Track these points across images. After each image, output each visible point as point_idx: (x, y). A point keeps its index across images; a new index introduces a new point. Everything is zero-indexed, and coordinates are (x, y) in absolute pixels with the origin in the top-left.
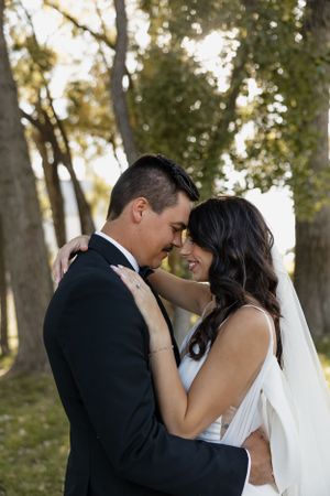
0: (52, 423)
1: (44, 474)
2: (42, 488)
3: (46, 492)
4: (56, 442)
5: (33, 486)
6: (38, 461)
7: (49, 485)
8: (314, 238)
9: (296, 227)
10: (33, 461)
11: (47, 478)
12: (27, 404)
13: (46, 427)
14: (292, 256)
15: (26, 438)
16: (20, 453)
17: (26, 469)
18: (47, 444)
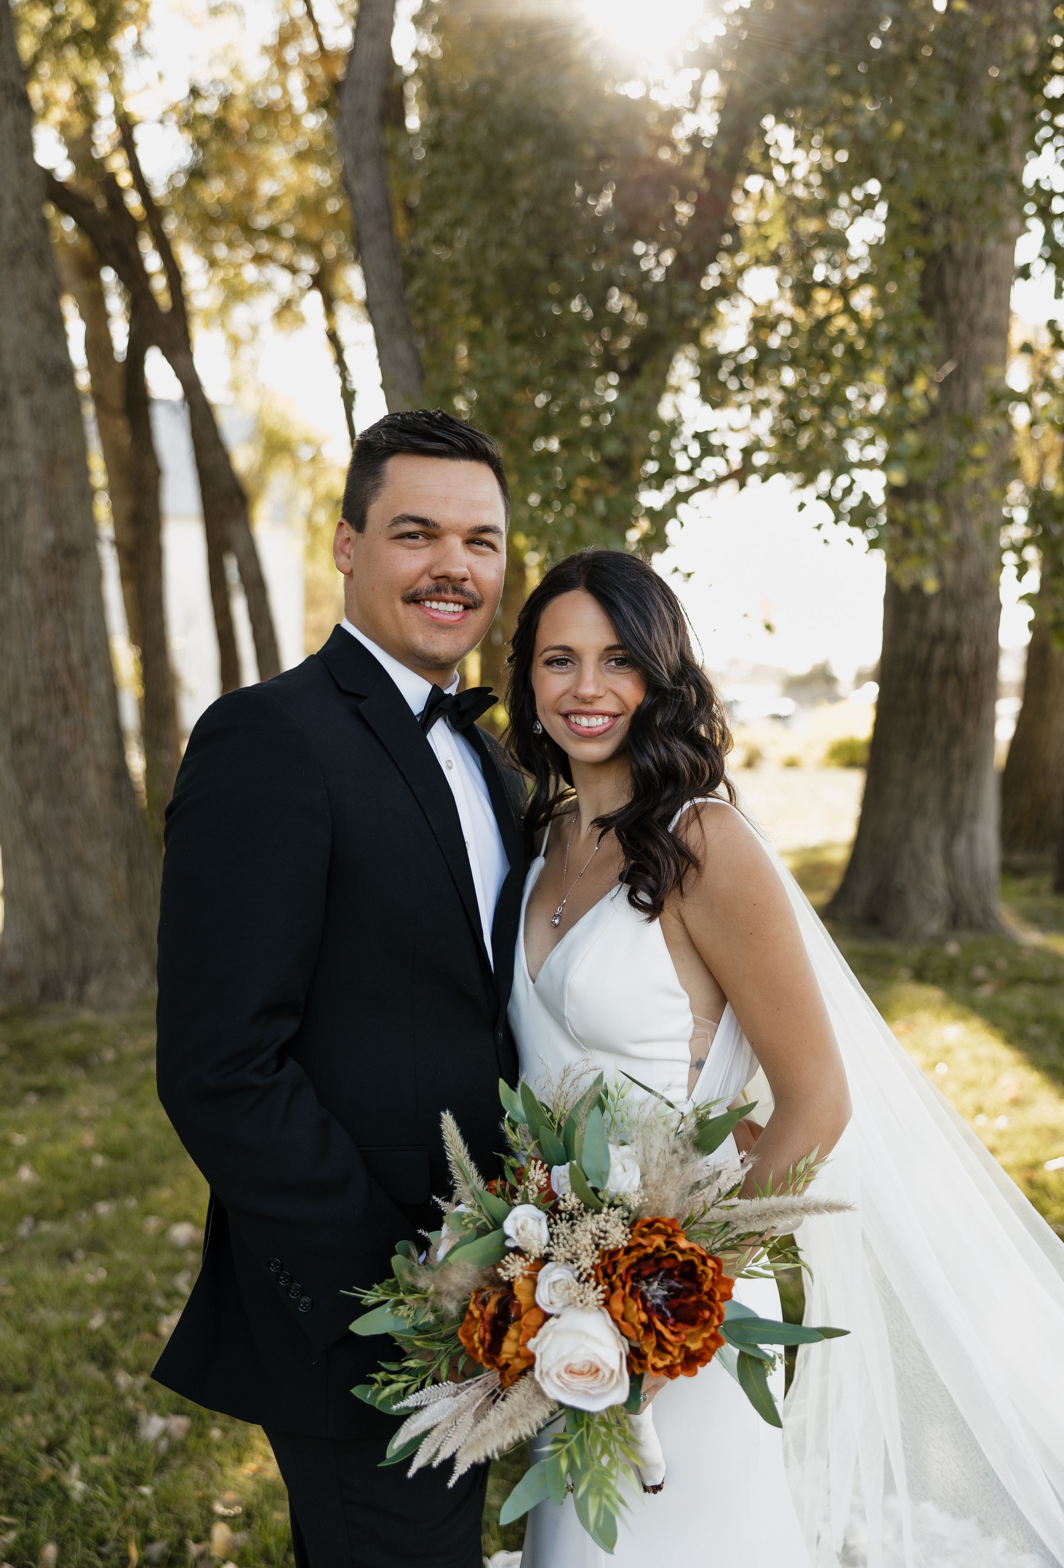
0: (116, 1153)
1: (104, 1288)
2: (97, 1322)
3: (109, 1333)
4: (132, 1203)
5: (71, 1317)
6: (80, 1254)
7: (117, 1315)
8: (940, 636)
9: (887, 600)
10: (65, 1255)
11: (110, 1298)
12: (32, 1099)
13: (99, 1161)
14: (872, 690)
15: (38, 1192)
16: (24, 1230)
17: (43, 1273)
18: (103, 1208)
